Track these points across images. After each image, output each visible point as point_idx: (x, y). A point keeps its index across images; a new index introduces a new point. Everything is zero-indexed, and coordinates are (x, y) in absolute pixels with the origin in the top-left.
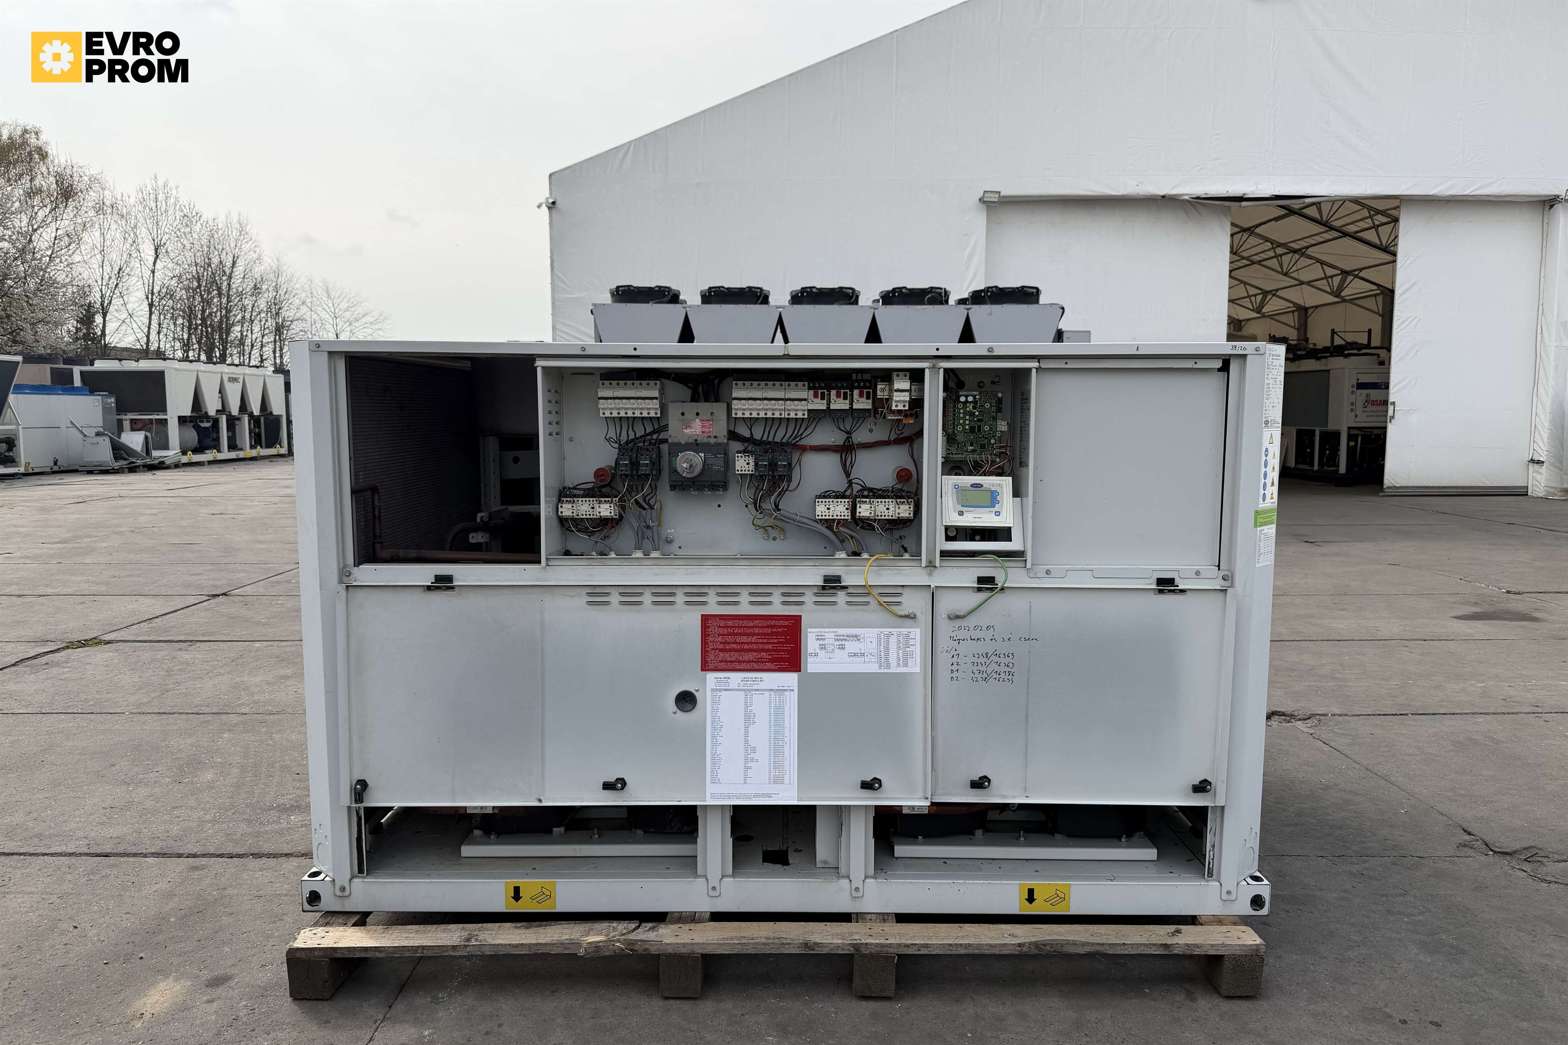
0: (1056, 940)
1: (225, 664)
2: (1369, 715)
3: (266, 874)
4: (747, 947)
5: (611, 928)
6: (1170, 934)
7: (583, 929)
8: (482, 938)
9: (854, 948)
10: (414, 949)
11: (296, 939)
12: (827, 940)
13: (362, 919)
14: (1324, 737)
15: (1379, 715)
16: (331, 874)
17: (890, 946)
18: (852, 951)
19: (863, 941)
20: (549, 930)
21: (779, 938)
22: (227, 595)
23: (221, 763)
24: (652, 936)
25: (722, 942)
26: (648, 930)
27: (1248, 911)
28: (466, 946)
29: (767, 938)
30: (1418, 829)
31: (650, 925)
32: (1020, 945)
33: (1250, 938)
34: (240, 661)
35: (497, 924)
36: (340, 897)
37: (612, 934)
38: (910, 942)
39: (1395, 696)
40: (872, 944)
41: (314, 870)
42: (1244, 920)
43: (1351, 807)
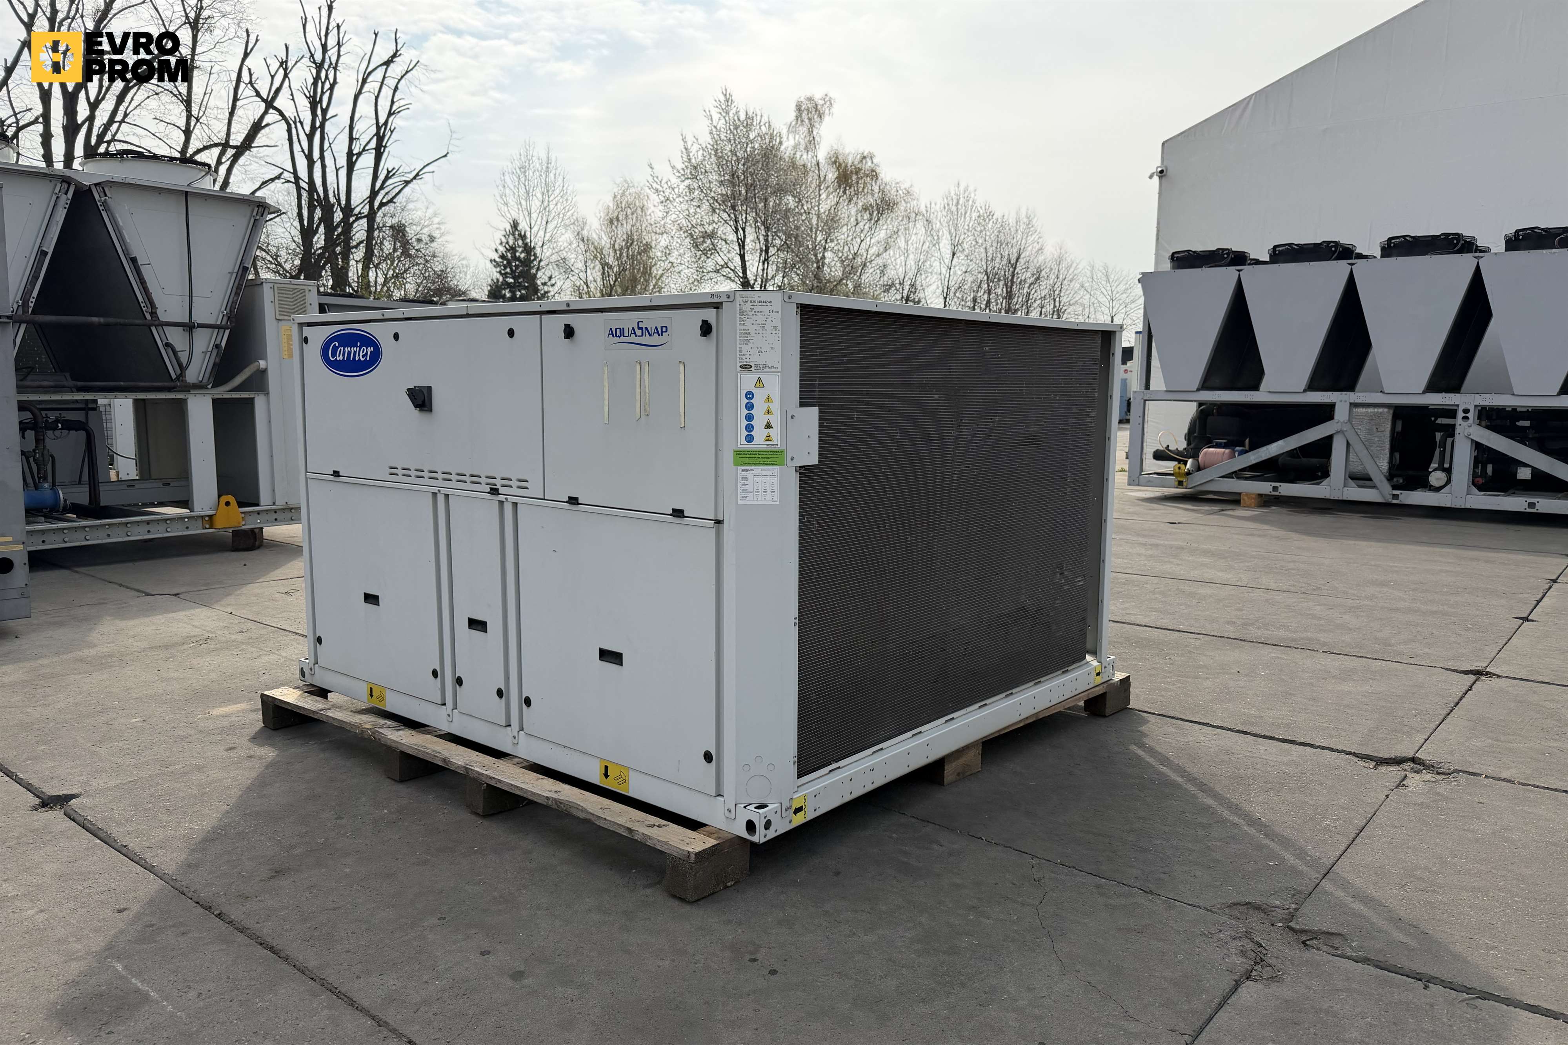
0: (571, 802)
5: (384, 724)
6: (650, 825)
7: (372, 720)
9: (466, 771)
11: (271, 690)
12: (458, 761)
16: (309, 659)
17: (482, 775)
19: (472, 768)
20: (359, 716)
21: (439, 752)
24: (390, 733)
25: (411, 746)
26: (395, 730)
27: (745, 833)
29: (433, 751)
31: (403, 728)
32: (547, 798)
36: (310, 674)
37: (377, 726)
40: (475, 770)
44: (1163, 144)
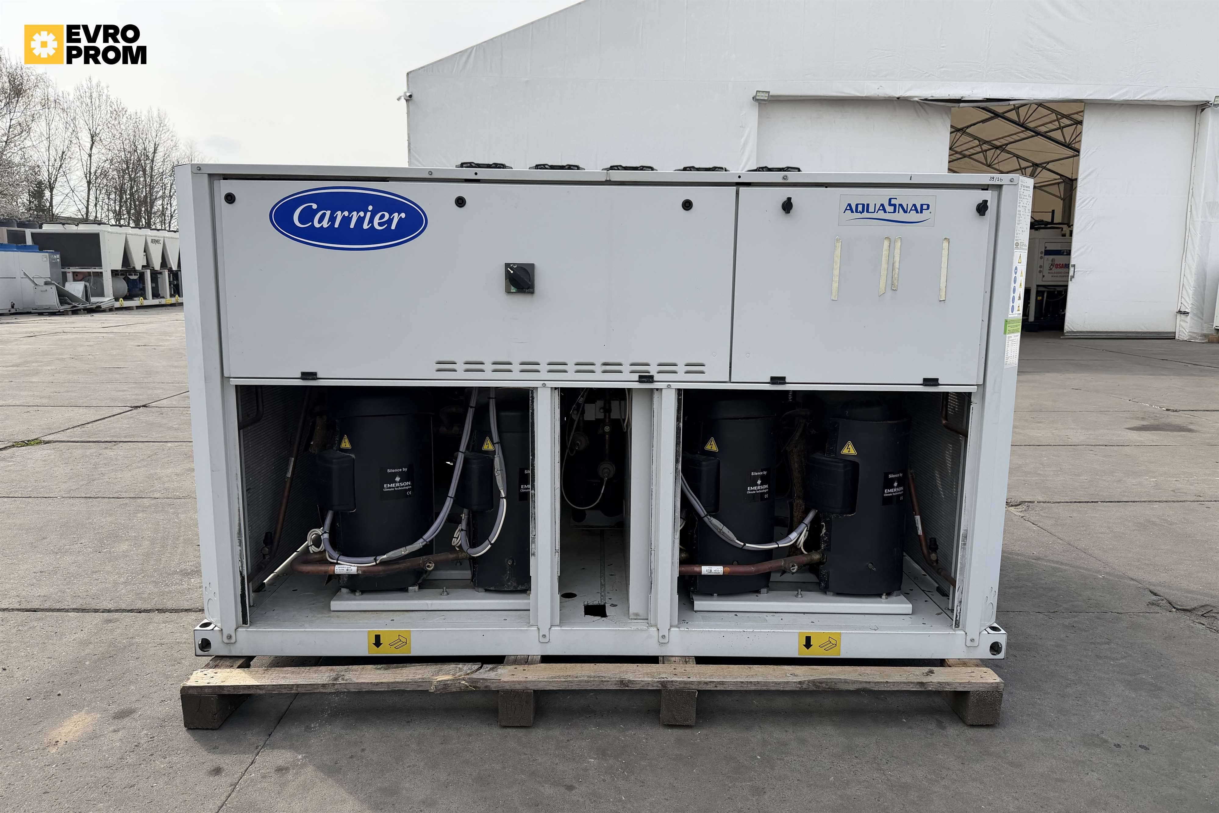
0: (830, 679)
1: (143, 460)
2: (1067, 502)
3: (169, 626)
4: (572, 684)
5: (458, 669)
6: (925, 674)
7: (433, 670)
8: (348, 678)
9: (662, 685)
10: (290, 686)
11: (189, 679)
12: (640, 678)
13: (246, 662)
14: (1033, 519)
15: (1075, 502)
16: (219, 625)
17: (692, 683)
18: (660, 687)
19: (669, 679)
20: (405, 671)
21: (599, 677)
22: (147, 407)
23: (135, 536)
24: (492, 675)
25: (551, 680)
26: (489, 671)
27: (988, 655)
28: (334, 684)
29: (588, 677)
30: (1114, 591)
31: (490, 666)
32: (800, 683)
33: (991, 678)
34: (154, 457)
35: (361, 666)
36: (227, 643)
37: (458, 674)
38: (708, 680)
39: (1086, 488)
40: (677, 681)
41: (205, 621)
42: (984, 663)
43: (1060, 573)
44: (408, 74)
